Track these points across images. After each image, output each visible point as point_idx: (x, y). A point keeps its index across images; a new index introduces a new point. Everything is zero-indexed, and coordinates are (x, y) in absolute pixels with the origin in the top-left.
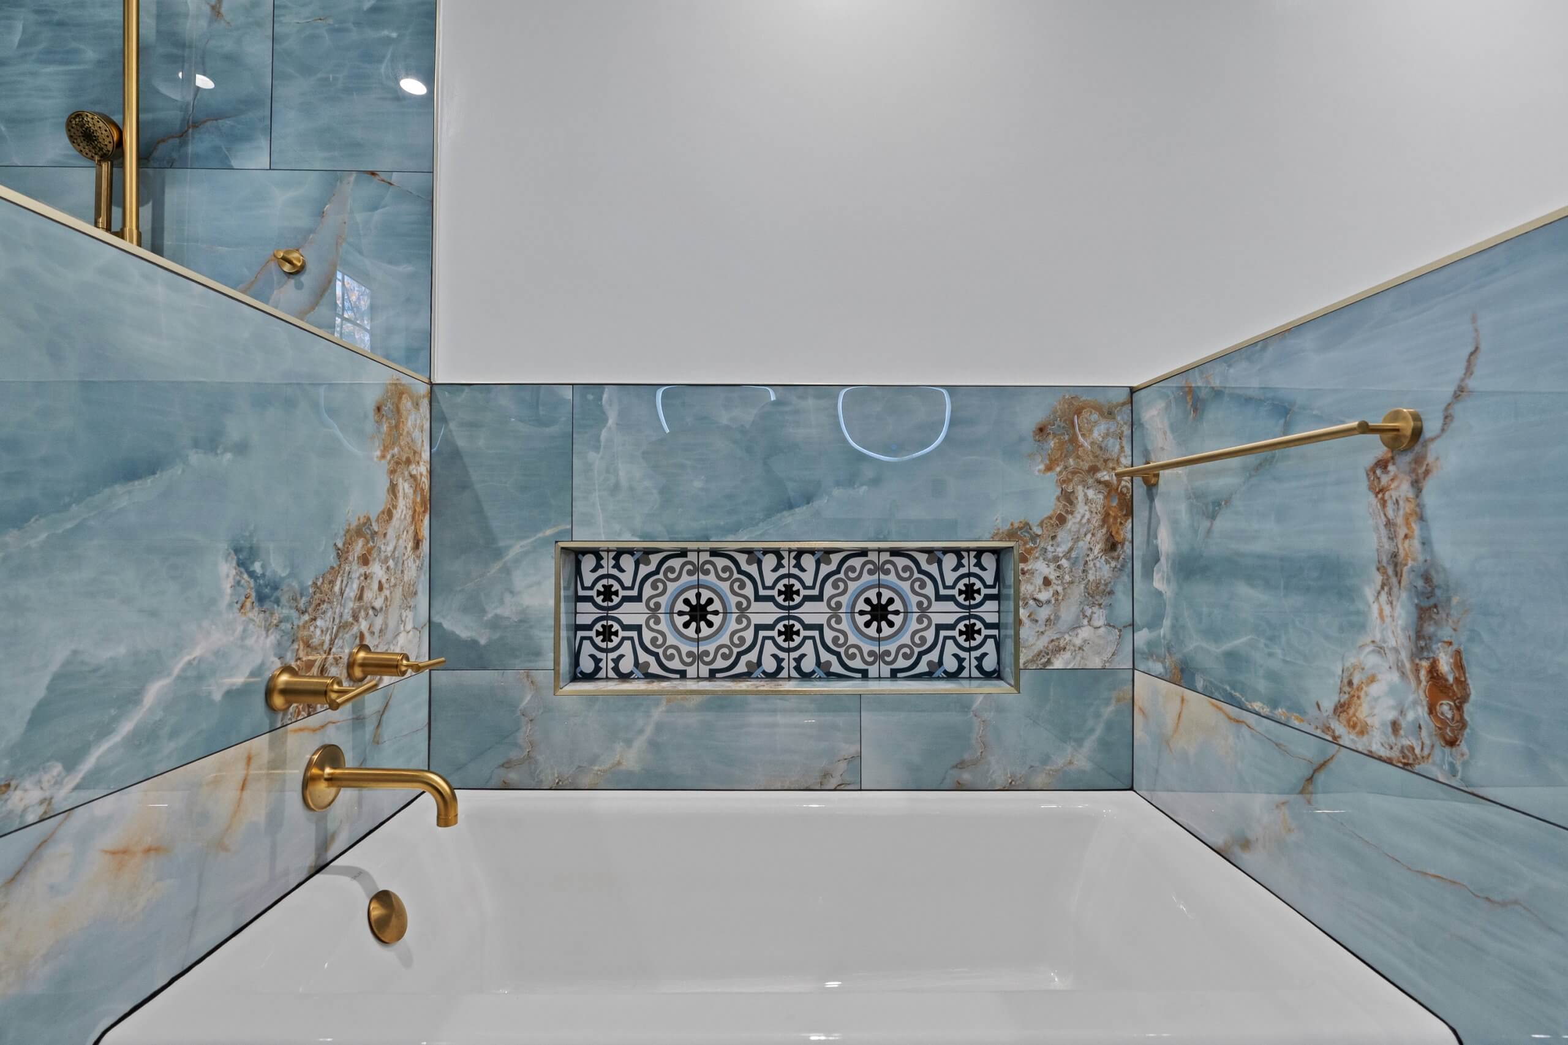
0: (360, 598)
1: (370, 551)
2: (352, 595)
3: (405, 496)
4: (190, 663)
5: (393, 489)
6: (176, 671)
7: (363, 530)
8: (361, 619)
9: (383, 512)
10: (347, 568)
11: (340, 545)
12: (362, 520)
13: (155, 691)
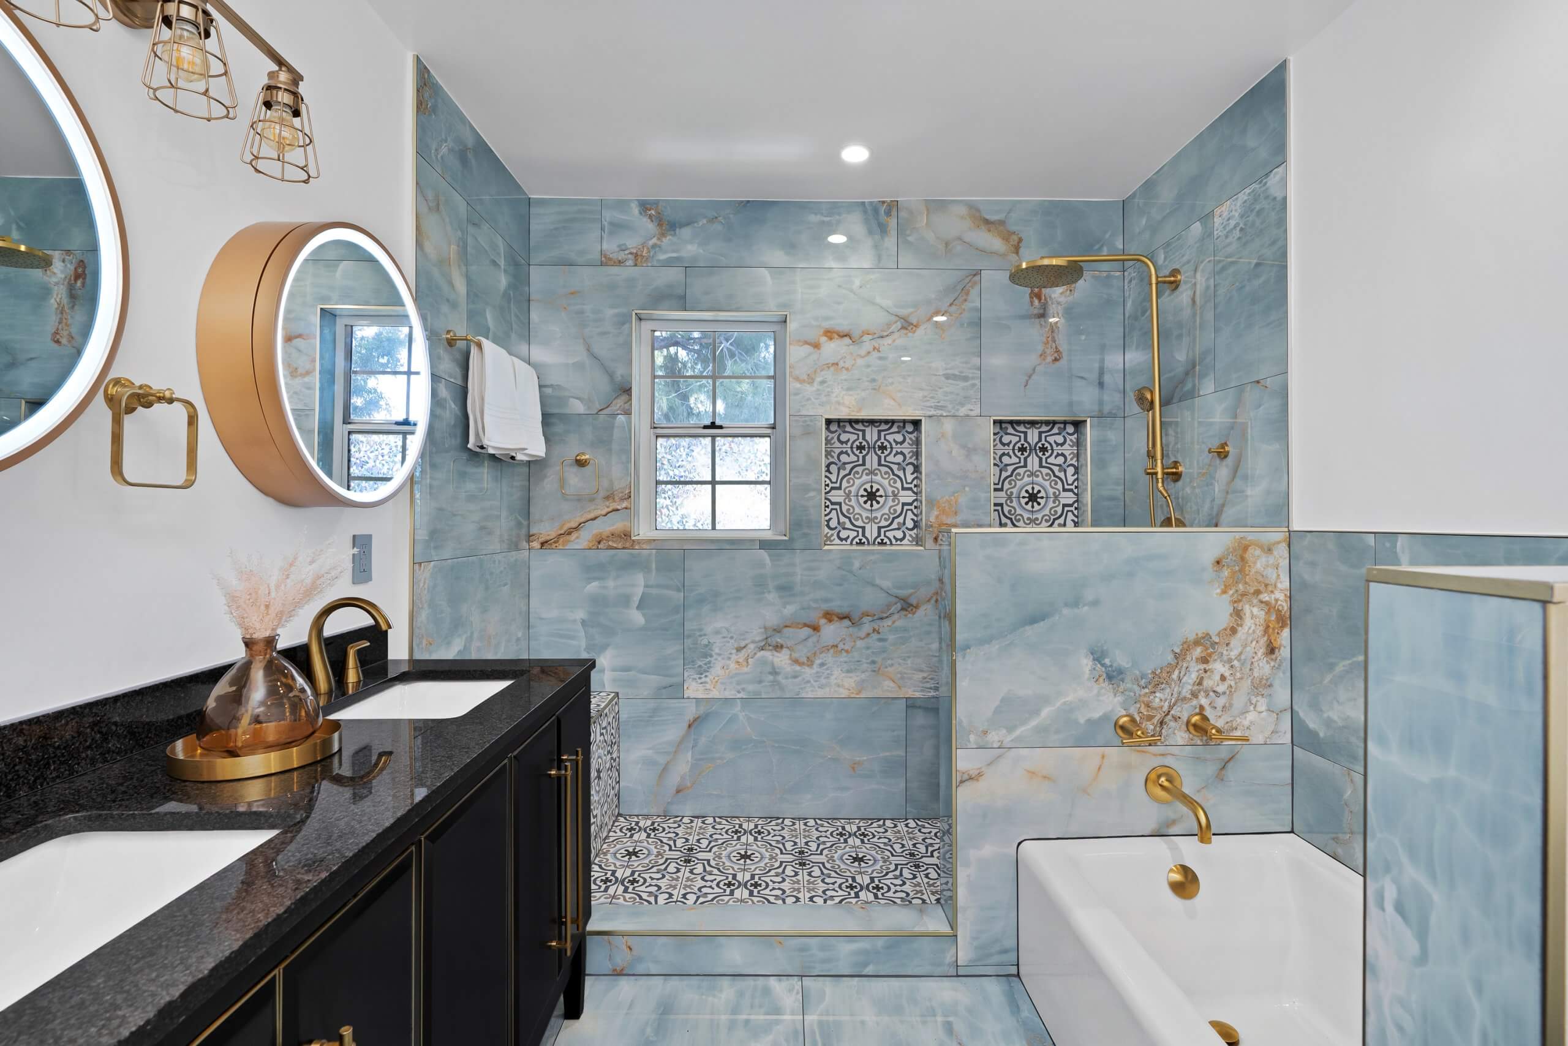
0: (1200, 683)
1: (1210, 655)
2: (1191, 682)
3: (1253, 616)
4: (1065, 703)
5: (1238, 614)
6: (1058, 704)
7: (1202, 640)
8: (1200, 697)
9: (1225, 629)
10: (1185, 665)
11: (1177, 650)
12: (1200, 635)
13: (1046, 712)
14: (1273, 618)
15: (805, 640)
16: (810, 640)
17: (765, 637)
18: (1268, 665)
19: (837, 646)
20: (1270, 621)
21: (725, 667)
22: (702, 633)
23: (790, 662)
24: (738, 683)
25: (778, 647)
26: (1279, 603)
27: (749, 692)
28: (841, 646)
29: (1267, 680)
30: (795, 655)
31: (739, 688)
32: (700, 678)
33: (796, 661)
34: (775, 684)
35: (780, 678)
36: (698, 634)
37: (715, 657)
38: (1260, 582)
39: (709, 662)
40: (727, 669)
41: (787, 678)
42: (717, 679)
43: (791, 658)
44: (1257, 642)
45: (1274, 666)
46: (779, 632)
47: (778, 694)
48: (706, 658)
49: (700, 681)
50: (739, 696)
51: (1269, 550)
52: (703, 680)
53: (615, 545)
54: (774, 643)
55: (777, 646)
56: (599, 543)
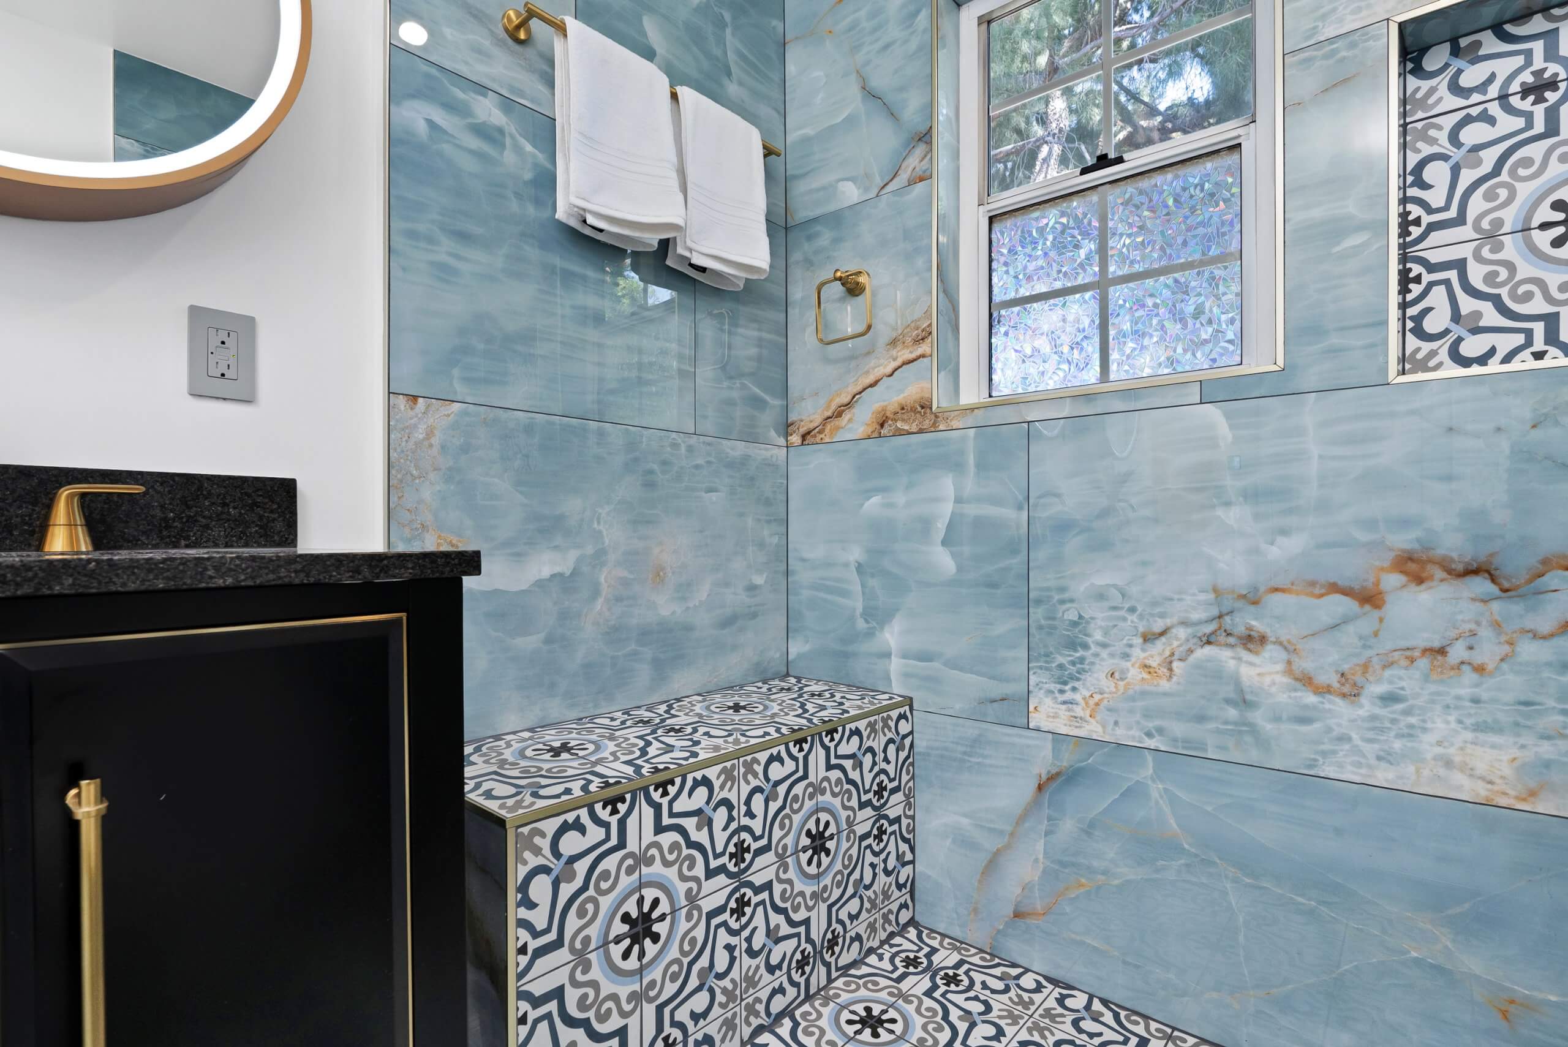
15: (1335, 626)
16: (1351, 628)
17: (1215, 612)
19: (1442, 651)
21: (1117, 675)
22: (1066, 596)
23: (1286, 680)
24: (1147, 715)
25: (1252, 641)
27: (1175, 740)
28: (1457, 652)
30: (1305, 664)
31: (1150, 725)
32: (1062, 692)
33: (1306, 681)
34: (1246, 729)
35: (1257, 717)
36: (1057, 597)
37: (1094, 649)
39: (1082, 660)
40: (1122, 679)
41: (1277, 719)
42: (1097, 697)
43: (1289, 670)
46: (1255, 603)
47: (1254, 755)
48: (1076, 651)
49: (1061, 698)
50: (1151, 743)
52: (1069, 696)
53: (906, 427)
54: (1241, 630)
55: (1250, 638)
56: (882, 425)
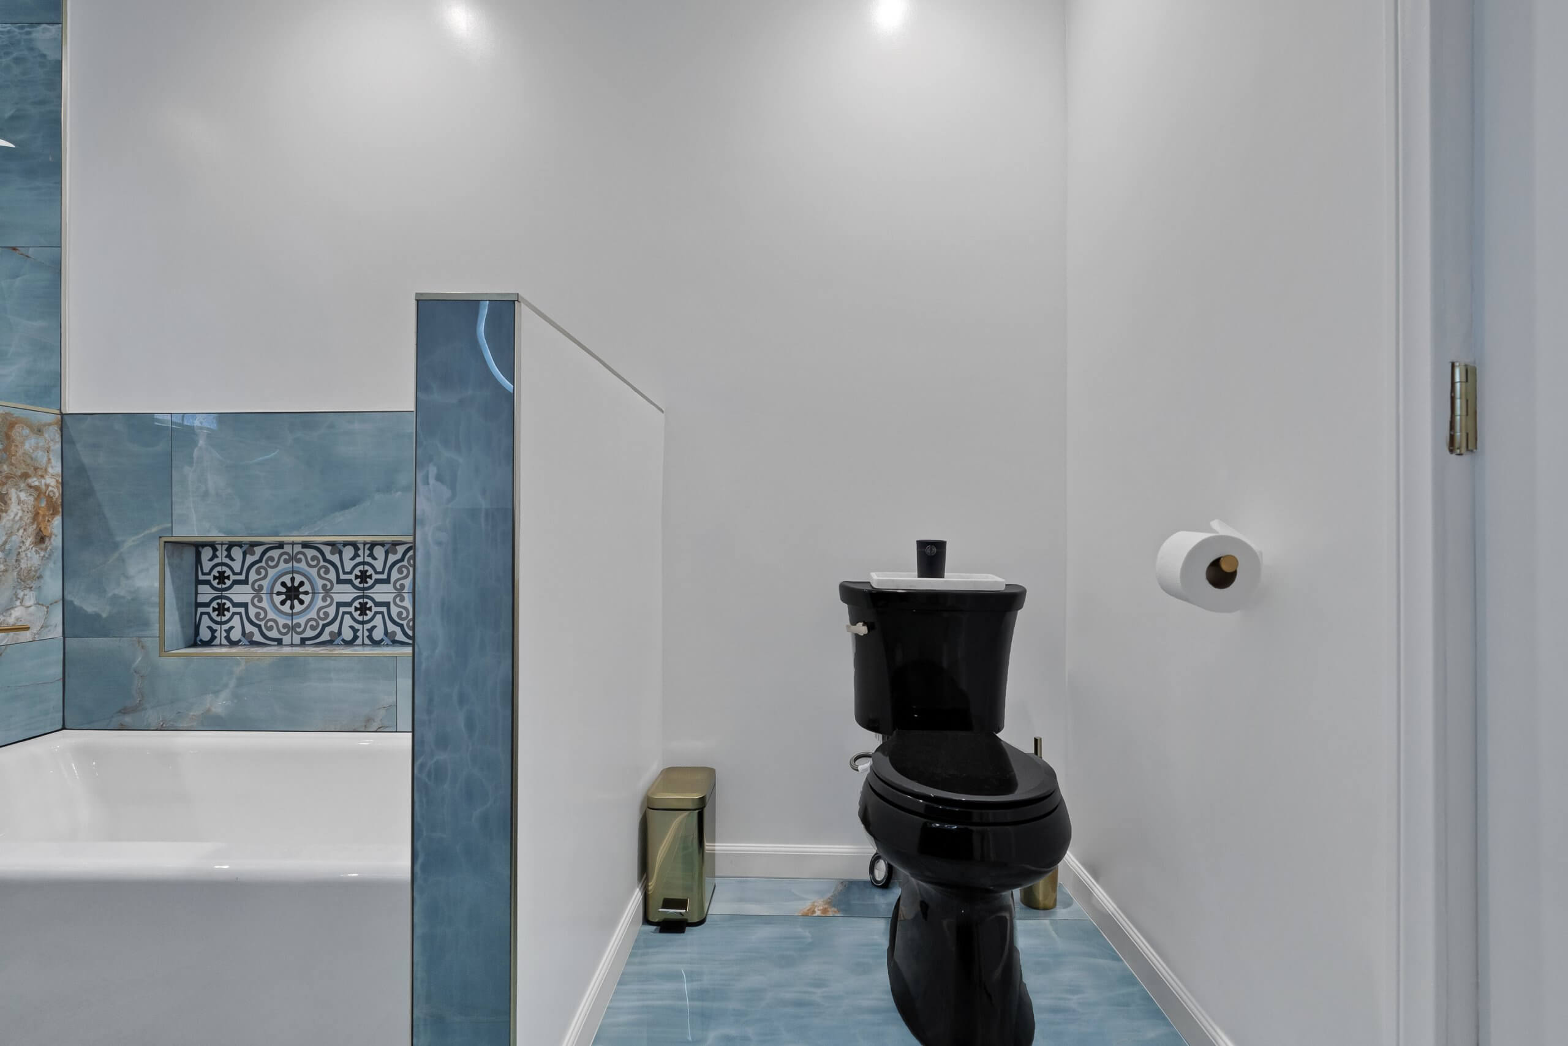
14: (43, 504)
18: (38, 555)
20: (39, 508)
26: (50, 488)
29: (36, 571)
38: (28, 465)
44: (25, 530)
45: (44, 556)
51: (40, 431)
